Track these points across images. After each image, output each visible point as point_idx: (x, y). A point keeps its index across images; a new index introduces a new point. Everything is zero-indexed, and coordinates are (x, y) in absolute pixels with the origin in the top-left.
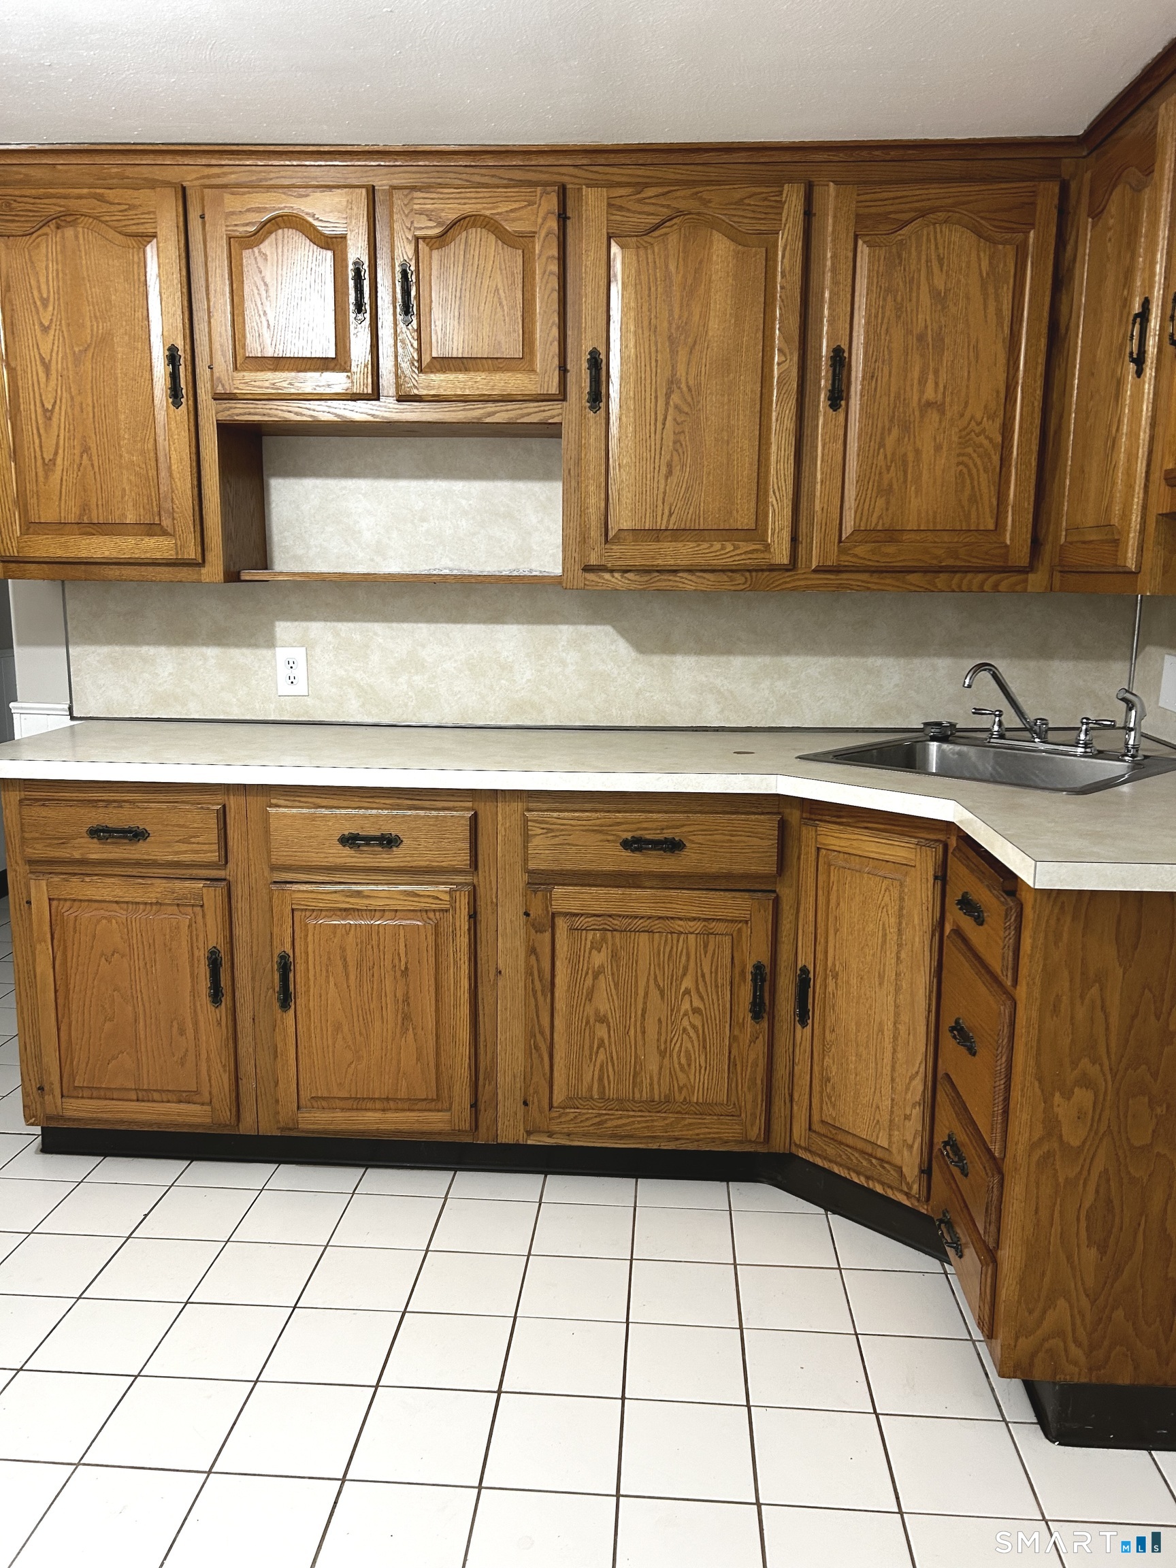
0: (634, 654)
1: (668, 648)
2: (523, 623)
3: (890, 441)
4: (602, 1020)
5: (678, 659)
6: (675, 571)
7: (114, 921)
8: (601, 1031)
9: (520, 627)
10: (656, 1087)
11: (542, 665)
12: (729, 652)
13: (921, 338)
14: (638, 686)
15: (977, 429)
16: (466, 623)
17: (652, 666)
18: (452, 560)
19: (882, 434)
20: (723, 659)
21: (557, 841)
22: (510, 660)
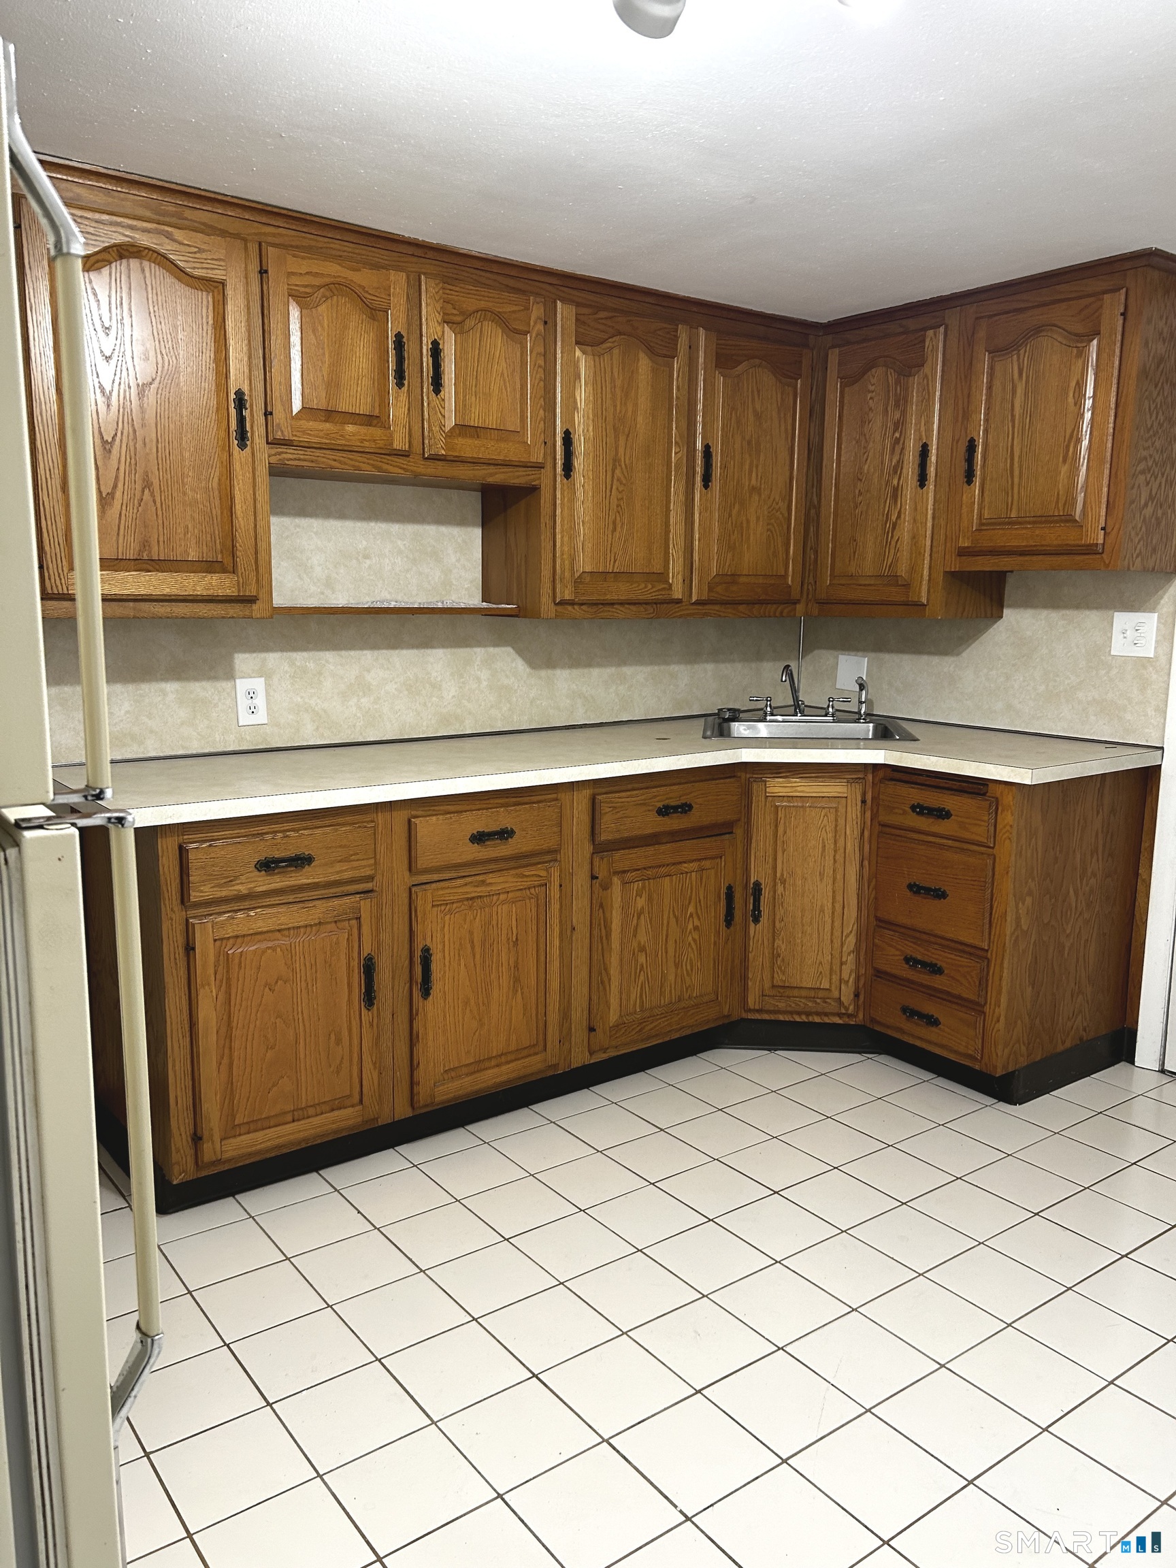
0: (528, 670)
1: (550, 664)
2: (447, 647)
3: (734, 512)
4: (642, 949)
5: (558, 672)
6: (613, 604)
7: (279, 950)
8: (642, 959)
9: (445, 650)
10: (673, 991)
11: (463, 683)
12: (589, 665)
13: (749, 443)
14: (531, 695)
15: (777, 507)
16: (402, 648)
17: (540, 678)
18: (390, 593)
19: (731, 506)
20: (586, 671)
21: (619, 815)
22: (439, 679)
